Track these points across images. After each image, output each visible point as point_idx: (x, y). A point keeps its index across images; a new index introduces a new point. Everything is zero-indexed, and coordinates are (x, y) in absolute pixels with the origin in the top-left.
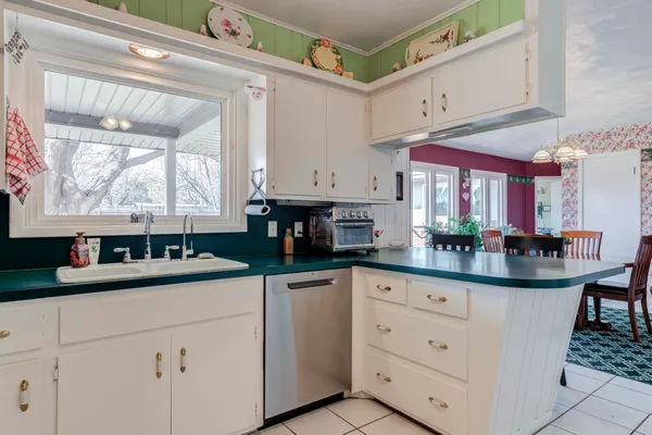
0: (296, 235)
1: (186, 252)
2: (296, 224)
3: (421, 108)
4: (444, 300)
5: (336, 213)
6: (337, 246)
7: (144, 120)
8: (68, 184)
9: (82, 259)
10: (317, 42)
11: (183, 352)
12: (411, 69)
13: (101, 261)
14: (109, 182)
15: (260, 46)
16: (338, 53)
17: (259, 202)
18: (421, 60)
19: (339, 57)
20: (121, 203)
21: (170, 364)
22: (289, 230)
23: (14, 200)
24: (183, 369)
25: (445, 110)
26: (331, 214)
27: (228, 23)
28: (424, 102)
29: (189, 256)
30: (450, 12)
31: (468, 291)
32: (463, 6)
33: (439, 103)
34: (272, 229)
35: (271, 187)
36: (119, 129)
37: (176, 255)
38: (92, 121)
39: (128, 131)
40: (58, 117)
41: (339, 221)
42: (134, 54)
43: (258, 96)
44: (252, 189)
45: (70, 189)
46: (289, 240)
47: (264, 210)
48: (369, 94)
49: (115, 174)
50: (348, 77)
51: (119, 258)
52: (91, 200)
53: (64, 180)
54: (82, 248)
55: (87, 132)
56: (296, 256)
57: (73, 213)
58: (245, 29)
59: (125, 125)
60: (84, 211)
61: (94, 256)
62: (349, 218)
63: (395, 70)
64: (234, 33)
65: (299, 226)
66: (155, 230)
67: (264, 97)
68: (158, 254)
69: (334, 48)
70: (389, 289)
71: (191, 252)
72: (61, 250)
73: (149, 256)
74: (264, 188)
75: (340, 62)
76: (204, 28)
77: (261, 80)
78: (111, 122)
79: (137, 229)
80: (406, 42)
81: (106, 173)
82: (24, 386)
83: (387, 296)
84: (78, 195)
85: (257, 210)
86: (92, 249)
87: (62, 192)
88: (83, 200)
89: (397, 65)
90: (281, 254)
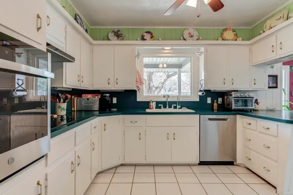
0: (219, 103)
1: (178, 107)
2: (219, 99)
3: (271, 49)
4: (268, 129)
5: (234, 94)
6: (234, 107)
7: (171, 63)
8: (152, 85)
9: (151, 107)
10: (225, 30)
11: (174, 134)
12: (267, 32)
13: (156, 108)
14: (163, 83)
15: (201, 38)
16: (235, 31)
17: (201, 91)
18: (271, 28)
19: (235, 33)
20: (169, 91)
21: (171, 136)
22: (215, 101)
23: (138, 92)
24: (174, 139)
25: (281, 49)
26: (231, 95)
27: (190, 34)
28: (273, 46)
29: (179, 108)
30: (285, 5)
31: (277, 125)
32: (288, 3)
33: (279, 46)
34: (209, 101)
35: (206, 85)
36: (163, 67)
37: (175, 107)
38: (156, 66)
39: (166, 68)
40: (148, 66)
41: (235, 97)
42: (163, 49)
43: (200, 55)
44: (200, 87)
45: (152, 86)
46: (215, 104)
47: (203, 94)
48: (251, 44)
49: (165, 80)
50: (239, 40)
51: (160, 108)
52: (158, 90)
53: (150, 83)
54: (151, 104)
55: (155, 70)
56: (218, 110)
57: (153, 95)
58: (196, 34)
59: (165, 66)
60: (156, 94)
61: (154, 107)
62: (240, 96)
63: (260, 34)
64: (192, 36)
65: (220, 100)
66: (169, 100)
67: (203, 54)
68: (170, 107)
69: (233, 30)
70: (250, 124)
71: (180, 107)
72: (146, 105)
73: (167, 107)
74: (203, 86)
75: (236, 35)
76: (182, 38)
77: (202, 49)
78: (161, 66)
79: (164, 100)
80: (265, 21)
81: (163, 81)
82: (140, 134)
83: (249, 127)
84: (154, 89)
85: (200, 94)
86: (153, 105)
87: (150, 88)
88: (156, 90)
89: (261, 32)
90: (213, 110)
